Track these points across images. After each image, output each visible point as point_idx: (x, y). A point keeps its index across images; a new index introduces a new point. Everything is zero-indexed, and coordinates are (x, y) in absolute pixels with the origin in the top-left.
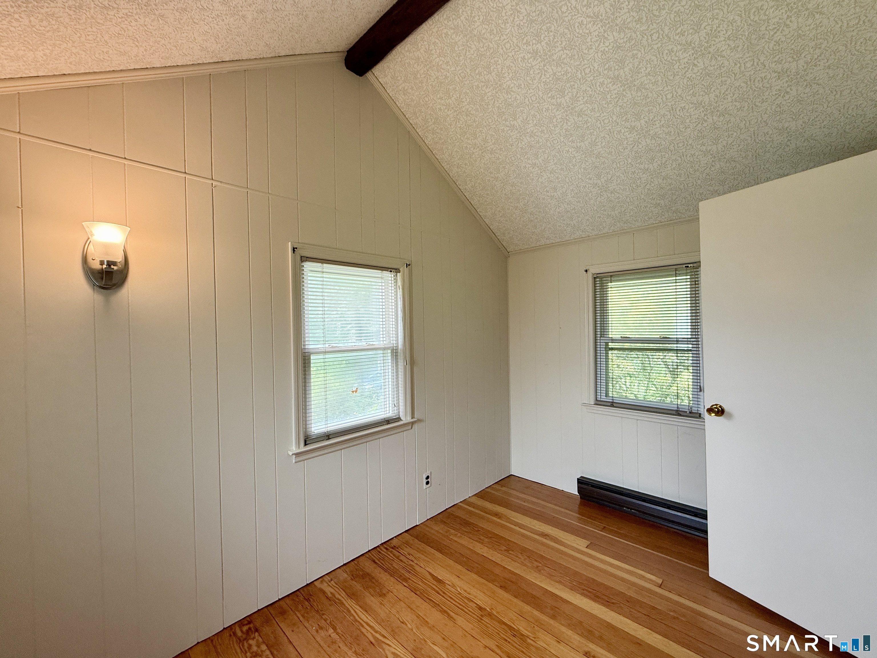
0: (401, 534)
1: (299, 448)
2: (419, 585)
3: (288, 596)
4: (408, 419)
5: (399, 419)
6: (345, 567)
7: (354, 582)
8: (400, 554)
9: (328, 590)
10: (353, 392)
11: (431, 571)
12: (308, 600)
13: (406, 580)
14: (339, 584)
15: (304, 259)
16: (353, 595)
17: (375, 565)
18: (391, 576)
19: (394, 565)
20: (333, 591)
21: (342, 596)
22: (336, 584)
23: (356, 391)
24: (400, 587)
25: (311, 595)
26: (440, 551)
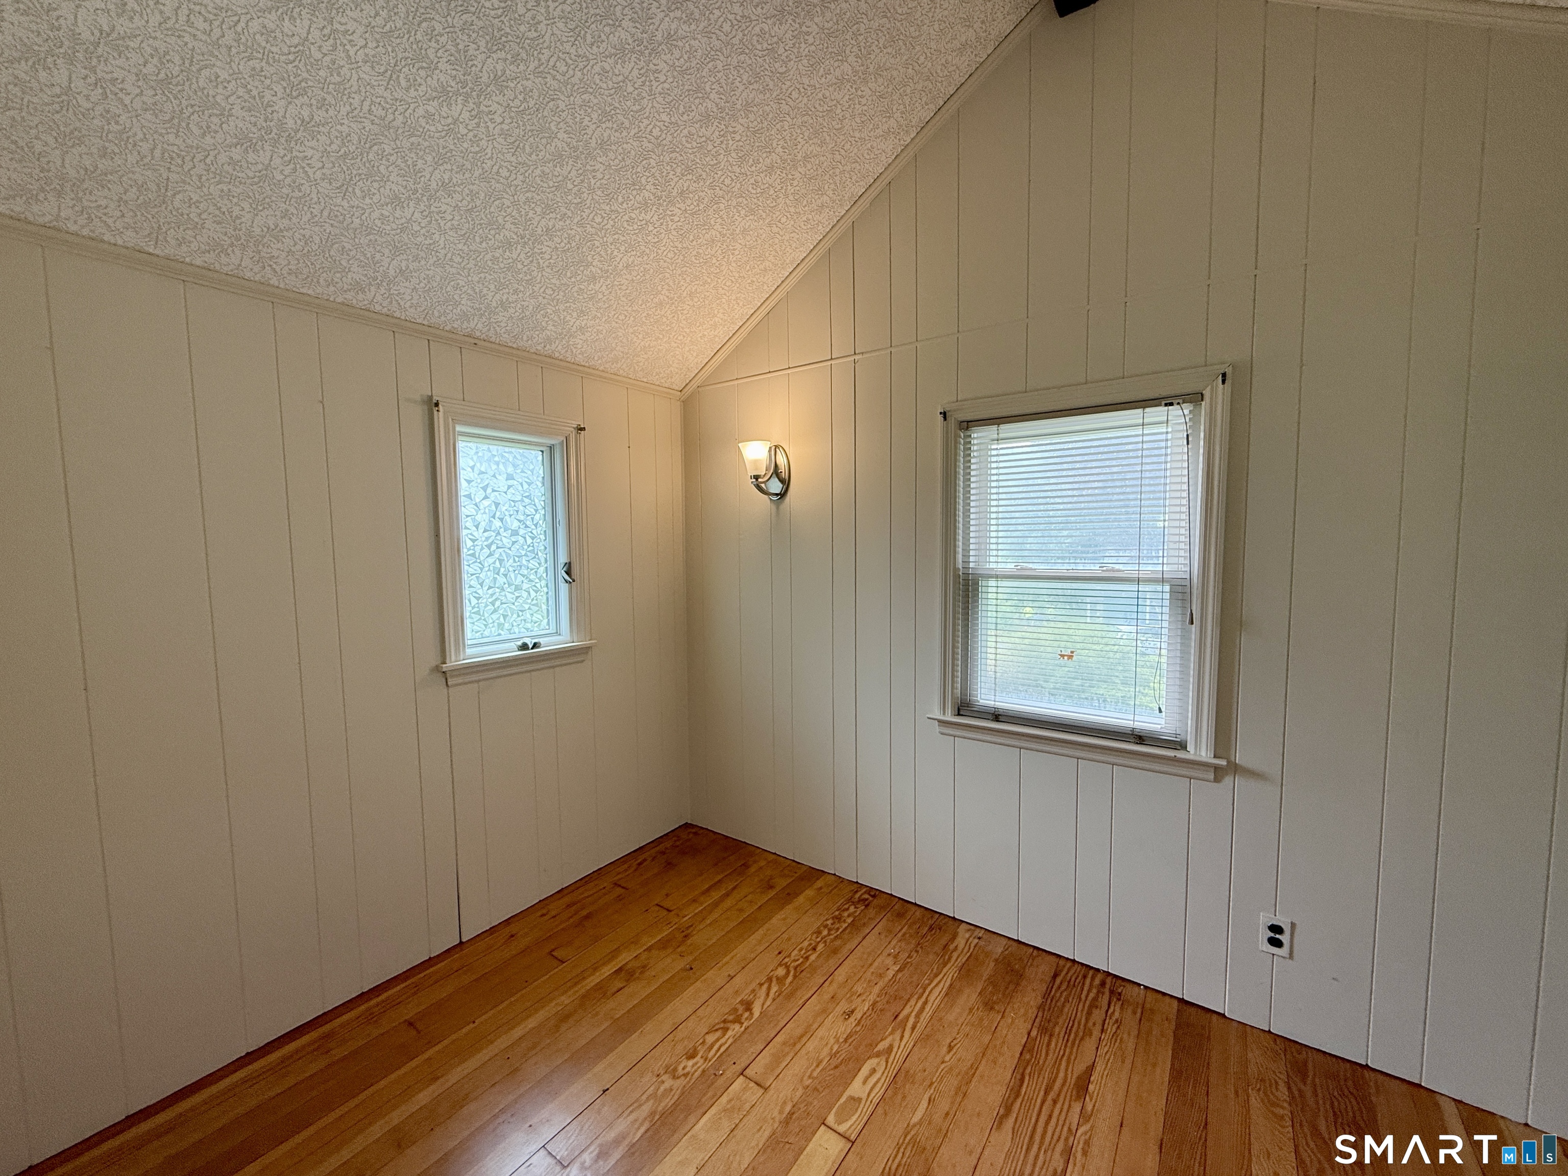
0: (1164, 994)
1: (944, 714)
2: (1047, 1054)
3: (926, 909)
4: (1203, 753)
5: (1182, 746)
6: (1015, 944)
7: (992, 964)
8: (1105, 1007)
9: (960, 941)
10: (1063, 656)
11: (1099, 1068)
12: (931, 928)
13: (1043, 1030)
14: (977, 948)
15: (967, 425)
16: (967, 972)
17: (1048, 979)
18: (1039, 1008)
19: (1068, 1005)
20: (960, 948)
21: (958, 959)
22: (975, 946)
23: (1070, 657)
24: (1022, 1027)
25: (940, 929)
26: (1176, 1075)
